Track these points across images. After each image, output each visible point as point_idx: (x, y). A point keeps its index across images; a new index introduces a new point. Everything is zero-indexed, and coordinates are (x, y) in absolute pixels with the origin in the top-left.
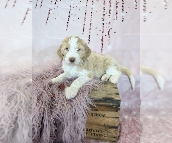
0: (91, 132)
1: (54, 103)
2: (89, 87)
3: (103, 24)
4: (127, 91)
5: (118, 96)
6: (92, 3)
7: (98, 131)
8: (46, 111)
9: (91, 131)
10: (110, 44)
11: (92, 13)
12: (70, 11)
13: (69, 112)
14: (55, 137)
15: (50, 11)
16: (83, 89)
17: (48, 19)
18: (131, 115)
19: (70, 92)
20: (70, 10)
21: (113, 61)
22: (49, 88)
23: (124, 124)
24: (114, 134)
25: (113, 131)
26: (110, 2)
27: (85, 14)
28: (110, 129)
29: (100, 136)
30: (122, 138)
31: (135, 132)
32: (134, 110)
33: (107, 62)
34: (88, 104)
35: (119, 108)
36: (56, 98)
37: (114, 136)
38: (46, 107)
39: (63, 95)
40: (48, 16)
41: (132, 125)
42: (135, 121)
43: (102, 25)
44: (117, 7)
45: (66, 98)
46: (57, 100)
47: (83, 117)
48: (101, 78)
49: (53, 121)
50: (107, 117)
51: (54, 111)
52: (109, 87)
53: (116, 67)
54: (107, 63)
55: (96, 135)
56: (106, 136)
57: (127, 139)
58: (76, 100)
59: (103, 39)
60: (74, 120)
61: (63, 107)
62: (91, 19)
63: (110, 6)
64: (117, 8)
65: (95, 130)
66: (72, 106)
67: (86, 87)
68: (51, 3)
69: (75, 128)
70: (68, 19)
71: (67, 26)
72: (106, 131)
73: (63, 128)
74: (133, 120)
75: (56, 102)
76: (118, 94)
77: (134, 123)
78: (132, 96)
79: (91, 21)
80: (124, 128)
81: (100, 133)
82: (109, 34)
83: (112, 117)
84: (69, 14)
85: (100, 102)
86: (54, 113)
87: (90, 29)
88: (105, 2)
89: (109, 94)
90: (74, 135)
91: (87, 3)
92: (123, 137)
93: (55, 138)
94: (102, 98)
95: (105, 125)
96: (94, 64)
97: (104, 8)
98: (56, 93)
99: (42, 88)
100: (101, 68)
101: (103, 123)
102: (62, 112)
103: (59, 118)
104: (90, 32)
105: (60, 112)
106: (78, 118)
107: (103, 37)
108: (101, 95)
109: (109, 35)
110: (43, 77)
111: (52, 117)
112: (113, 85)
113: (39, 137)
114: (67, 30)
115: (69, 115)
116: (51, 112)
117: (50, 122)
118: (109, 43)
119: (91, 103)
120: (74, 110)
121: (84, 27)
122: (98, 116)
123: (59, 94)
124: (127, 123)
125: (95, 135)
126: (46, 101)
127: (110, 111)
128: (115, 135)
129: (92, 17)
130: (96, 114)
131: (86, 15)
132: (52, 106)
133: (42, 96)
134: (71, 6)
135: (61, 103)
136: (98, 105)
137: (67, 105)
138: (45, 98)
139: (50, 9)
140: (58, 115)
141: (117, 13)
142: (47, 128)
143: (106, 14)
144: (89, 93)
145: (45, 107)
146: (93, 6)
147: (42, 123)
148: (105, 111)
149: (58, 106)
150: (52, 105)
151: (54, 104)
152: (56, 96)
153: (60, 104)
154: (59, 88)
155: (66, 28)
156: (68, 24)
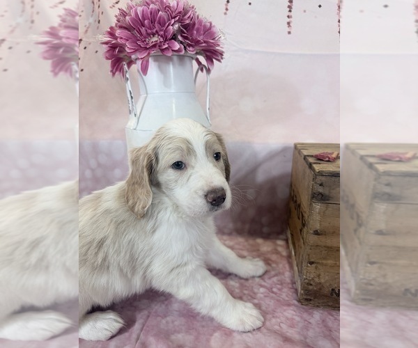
70: (289, 7)
71: (289, 23)
114: (289, 33)
155: (288, 30)
156: (291, 19)
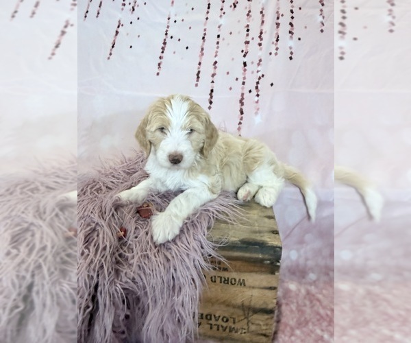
0: (210, 322)
1: (125, 251)
2: (208, 215)
3: (245, 64)
4: (298, 224)
5: (275, 238)
6: (220, 13)
7: (227, 321)
8: (105, 268)
9: (211, 319)
10: (259, 112)
11: (219, 36)
12: (167, 31)
13: (160, 273)
14: (123, 333)
15: (118, 27)
16: (195, 219)
17: (113, 47)
18: (304, 280)
19: (164, 225)
20: (168, 27)
21: (267, 152)
22: (113, 215)
23: (287, 304)
24: (264, 328)
25: (263, 321)
26: (261, 12)
27: (203, 38)
28: (255, 316)
29: (230, 331)
30: (283, 336)
31: (313, 323)
32: (312, 270)
33: (252, 155)
34: (207, 255)
35: (279, 267)
36: (131, 238)
37: (264, 332)
38: (105, 261)
39: (147, 234)
40: (114, 41)
41: (305, 305)
42: (313, 295)
43: (243, 65)
44: (278, 25)
45: (155, 239)
46: (131, 243)
47: (194, 285)
48: (236, 193)
49: (122, 294)
50: (250, 287)
51: (125, 269)
52: (254, 214)
53: (273, 167)
54: (253, 158)
55: (221, 328)
56: (245, 333)
57: (293, 338)
58: (176, 244)
59: (243, 99)
60: (171, 291)
61: (146, 262)
62: (217, 52)
63: (263, 22)
64: (278, 27)
65: (219, 317)
66: (168, 260)
67: (201, 213)
68: (123, 9)
69: (173, 311)
70: (163, 48)
71: (159, 64)
72: (246, 321)
73: (144, 313)
74: (308, 293)
75: (128, 248)
76: (276, 232)
77: (311, 302)
78: (308, 237)
79: (216, 56)
80: (288, 313)
81: (230, 324)
82: (257, 88)
83: (262, 286)
84: (164, 37)
85: (234, 251)
86: (123, 275)
87: (213, 75)
88: (250, 12)
89: (255, 232)
90: (169, 327)
91: (208, 12)
92: (285, 336)
93: (124, 336)
94: (240, 241)
95: (243, 305)
96: (222, 161)
97: (248, 26)
98: (131, 227)
99: (97, 215)
100: (238, 168)
101: (239, 301)
102: (145, 273)
103: (135, 287)
104: (213, 82)
105: (139, 272)
106: (180, 288)
107: (243, 94)
108: (236, 234)
109: (258, 91)
110: (98, 186)
111: (118, 285)
112: (264, 210)
113: (87, 334)
114: (158, 74)
115: (160, 281)
116: (117, 272)
117: (114, 298)
118: (258, 109)
119: (213, 254)
120: (172, 270)
121: (199, 68)
122: (228, 283)
123: (136, 228)
124: (295, 301)
125: (218, 330)
126: (106, 247)
127: (256, 272)
128: (266, 329)
129: (218, 48)
130: (223, 280)
131: (204, 41)
132: (119, 258)
133: (96, 233)
134: (169, 19)
135: (142, 251)
136: (229, 258)
137: (155, 257)
138: (104, 238)
139: (120, 24)
140: (133, 280)
141: (277, 40)
142: (107, 311)
143: (251, 42)
144: (209, 228)
145: (103, 260)
146: (222, 21)
147: (94, 298)
148: (245, 272)
149: (133, 257)
150: (120, 255)
151: (124, 253)
152: (131, 235)
153: (140, 254)
154: (138, 215)
155: (157, 71)
156: (161, 60)
